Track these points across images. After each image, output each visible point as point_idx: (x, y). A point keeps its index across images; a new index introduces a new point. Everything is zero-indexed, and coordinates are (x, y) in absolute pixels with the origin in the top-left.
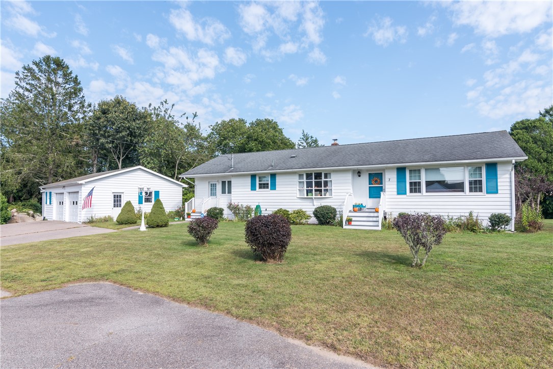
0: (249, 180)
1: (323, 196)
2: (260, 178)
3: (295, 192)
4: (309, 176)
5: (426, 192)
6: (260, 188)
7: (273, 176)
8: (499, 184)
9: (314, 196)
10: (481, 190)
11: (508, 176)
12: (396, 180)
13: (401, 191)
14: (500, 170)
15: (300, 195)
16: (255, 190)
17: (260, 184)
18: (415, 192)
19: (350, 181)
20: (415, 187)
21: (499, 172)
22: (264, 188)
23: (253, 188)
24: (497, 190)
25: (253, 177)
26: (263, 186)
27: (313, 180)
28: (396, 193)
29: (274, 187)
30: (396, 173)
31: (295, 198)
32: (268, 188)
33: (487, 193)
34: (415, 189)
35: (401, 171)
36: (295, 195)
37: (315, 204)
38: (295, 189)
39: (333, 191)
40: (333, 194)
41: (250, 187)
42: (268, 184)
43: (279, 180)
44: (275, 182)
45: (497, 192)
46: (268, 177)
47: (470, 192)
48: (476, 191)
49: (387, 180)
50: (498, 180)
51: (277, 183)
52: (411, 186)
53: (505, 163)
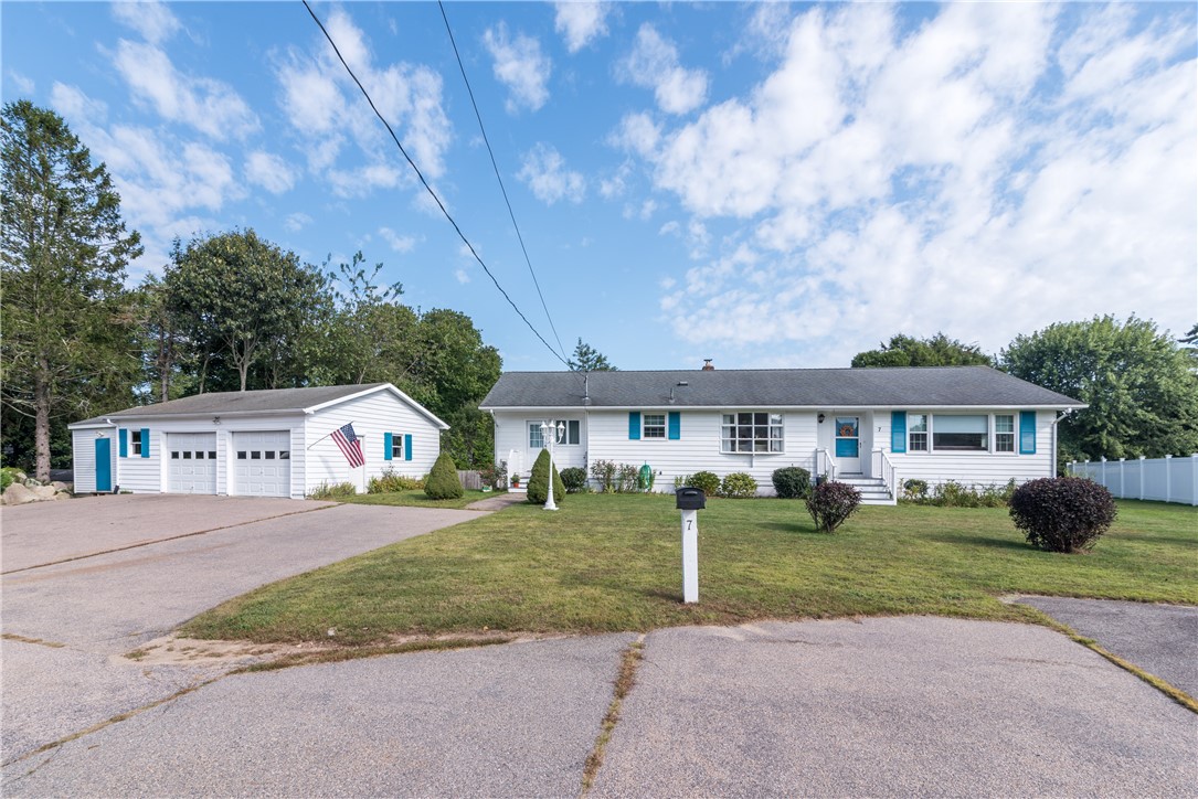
0: (625, 422)
1: (770, 452)
2: (646, 417)
3: (717, 443)
4: (744, 417)
5: (935, 449)
6: (647, 435)
7: (675, 415)
8: (1037, 441)
9: (754, 452)
10: (1011, 449)
11: (1048, 430)
12: (889, 430)
13: (898, 448)
14: (1039, 420)
15: (725, 449)
16: (639, 438)
17: (646, 429)
18: (918, 448)
19: (815, 429)
20: (918, 442)
21: (1037, 425)
22: (654, 435)
23: (634, 434)
24: (1035, 449)
25: (634, 415)
26: (654, 432)
27: (753, 426)
28: (890, 450)
29: (675, 434)
30: (889, 421)
32: (662, 435)
33: (1021, 452)
34: (918, 445)
35: (899, 417)
36: (716, 448)
37: (754, 464)
38: (715, 439)
39: (786, 444)
40: (786, 449)
41: (628, 433)
42: (663, 429)
43: (684, 422)
44: (679, 422)
45: (1034, 452)
46: (663, 417)
47: (998, 450)
48: (1004, 449)
49: (876, 429)
50: (1037, 435)
51: (681, 428)
52: (912, 439)
53: (1046, 412)
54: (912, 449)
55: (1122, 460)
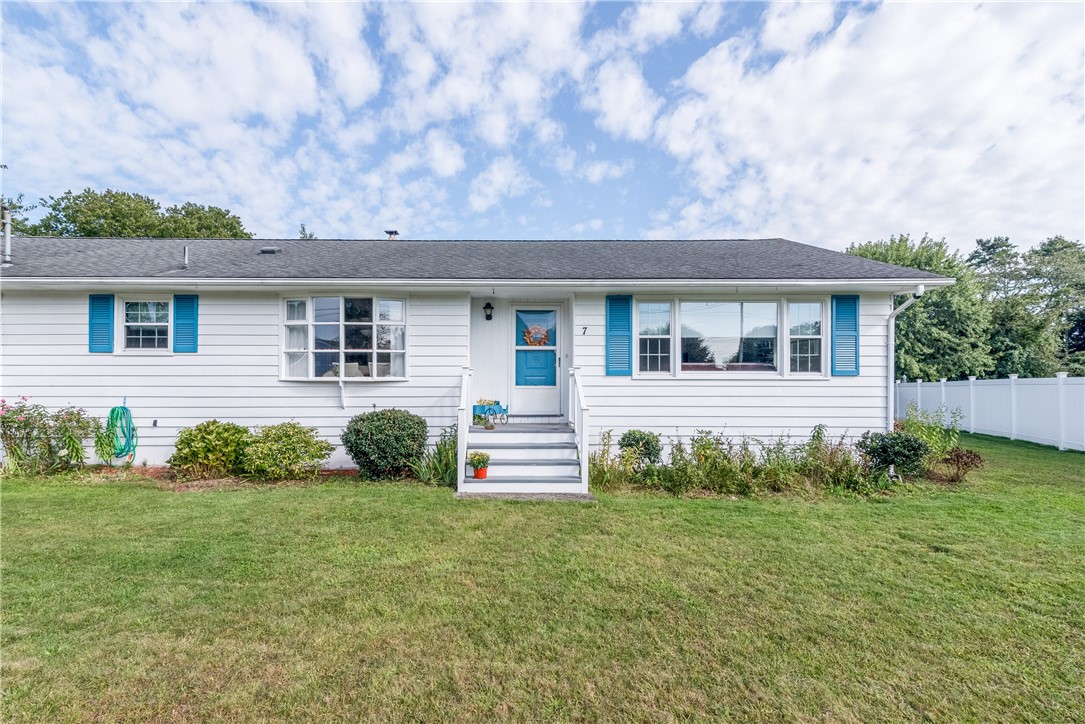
0: (79, 315)
1: (375, 378)
2: (130, 306)
3: (274, 361)
5: (684, 368)
6: (131, 342)
7: (187, 302)
8: (862, 351)
9: (342, 378)
10: (817, 367)
11: (881, 331)
12: (602, 331)
13: (615, 367)
14: (865, 311)
15: (291, 372)
16: (110, 351)
17: (130, 331)
18: (654, 368)
19: (467, 331)
20: (655, 354)
21: (862, 320)
22: (149, 343)
23: (99, 341)
24: (857, 367)
25: (101, 301)
26: (144, 338)
28: (602, 371)
29: (188, 342)
30: (603, 312)
31: (274, 381)
32: (163, 343)
33: (834, 374)
34: (654, 360)
35: (619, 304)
36: (274, 371)
37: (346, 402)
38: (273, 351)
39: (409, 360)
40: (409, 370)
41: (85, 340)
42: (163, 332)
43: (208, 317)
44: (195, 326)
45: (856, 373)
46: (165, 306)
47: (793, 369)
48: (804, 368)
49: (577, 330)
50: (862, 341)
51: (201, 330)
52: (643, 349)
53: (876, 296)
54: (643, 368)
55: (1014, 377)
